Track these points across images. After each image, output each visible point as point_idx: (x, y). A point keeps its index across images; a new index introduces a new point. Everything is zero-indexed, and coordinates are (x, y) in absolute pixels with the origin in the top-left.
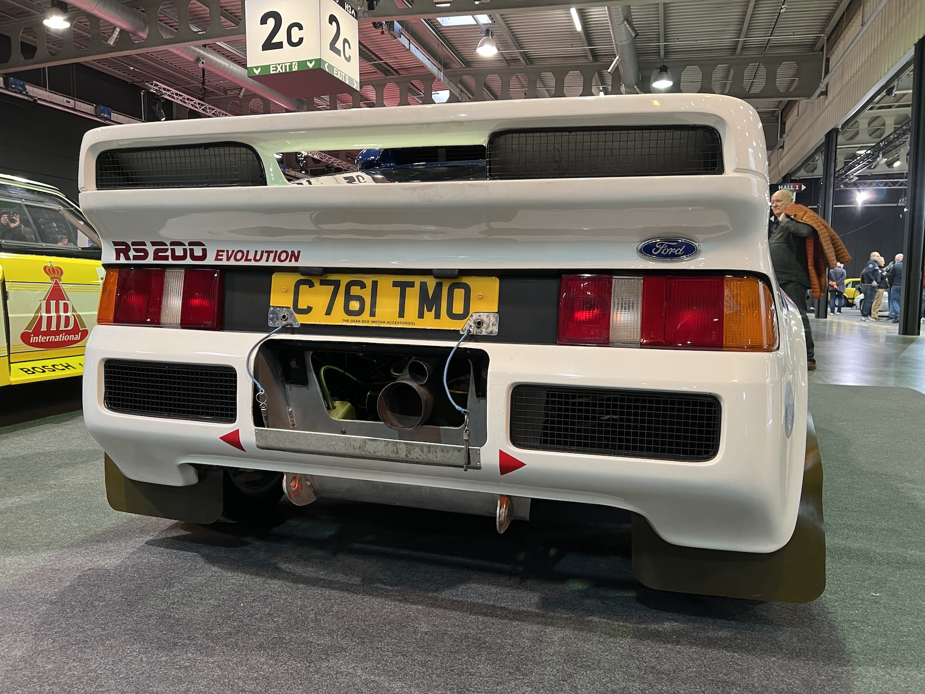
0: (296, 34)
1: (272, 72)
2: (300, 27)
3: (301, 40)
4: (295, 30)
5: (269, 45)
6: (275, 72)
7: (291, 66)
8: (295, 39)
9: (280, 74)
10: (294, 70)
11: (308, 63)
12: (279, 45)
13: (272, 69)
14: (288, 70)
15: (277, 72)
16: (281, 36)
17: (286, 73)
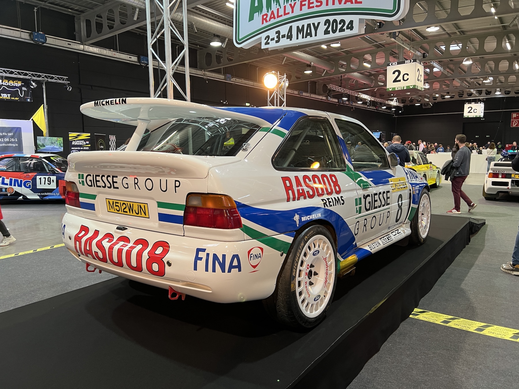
0: (406, 77)
1: (396, 90)
2: (408, 75)
3: (408, 79)
4: (406, 76)
5: (395, 81)
6: (397, 90)
7: (403, 88)
8: (405, 79)
9: (399, 90)
10: (405, 89)
11: (410, 87)
12: (400, 81)
13: (396, 89)
14: (402, 89)
15: (398, 89)
16: (400, 78)
17: (402, 90)
